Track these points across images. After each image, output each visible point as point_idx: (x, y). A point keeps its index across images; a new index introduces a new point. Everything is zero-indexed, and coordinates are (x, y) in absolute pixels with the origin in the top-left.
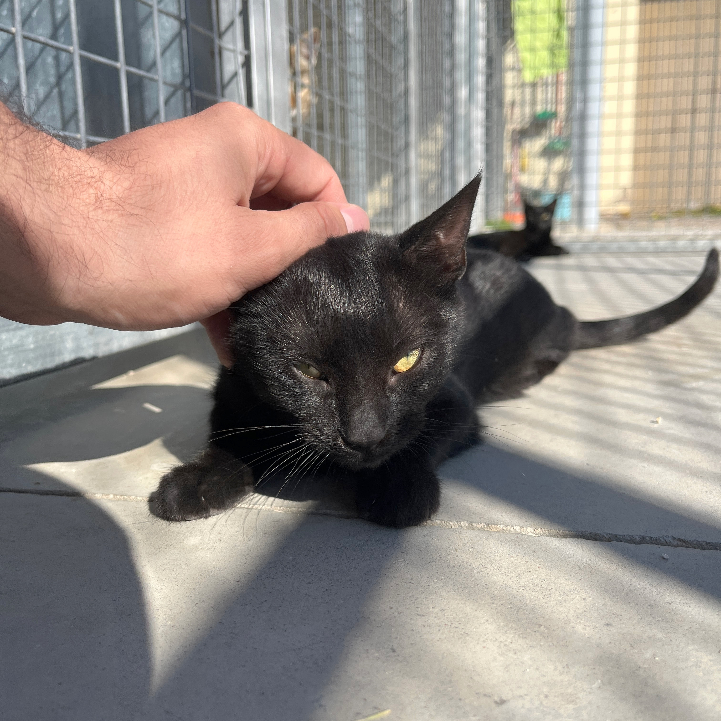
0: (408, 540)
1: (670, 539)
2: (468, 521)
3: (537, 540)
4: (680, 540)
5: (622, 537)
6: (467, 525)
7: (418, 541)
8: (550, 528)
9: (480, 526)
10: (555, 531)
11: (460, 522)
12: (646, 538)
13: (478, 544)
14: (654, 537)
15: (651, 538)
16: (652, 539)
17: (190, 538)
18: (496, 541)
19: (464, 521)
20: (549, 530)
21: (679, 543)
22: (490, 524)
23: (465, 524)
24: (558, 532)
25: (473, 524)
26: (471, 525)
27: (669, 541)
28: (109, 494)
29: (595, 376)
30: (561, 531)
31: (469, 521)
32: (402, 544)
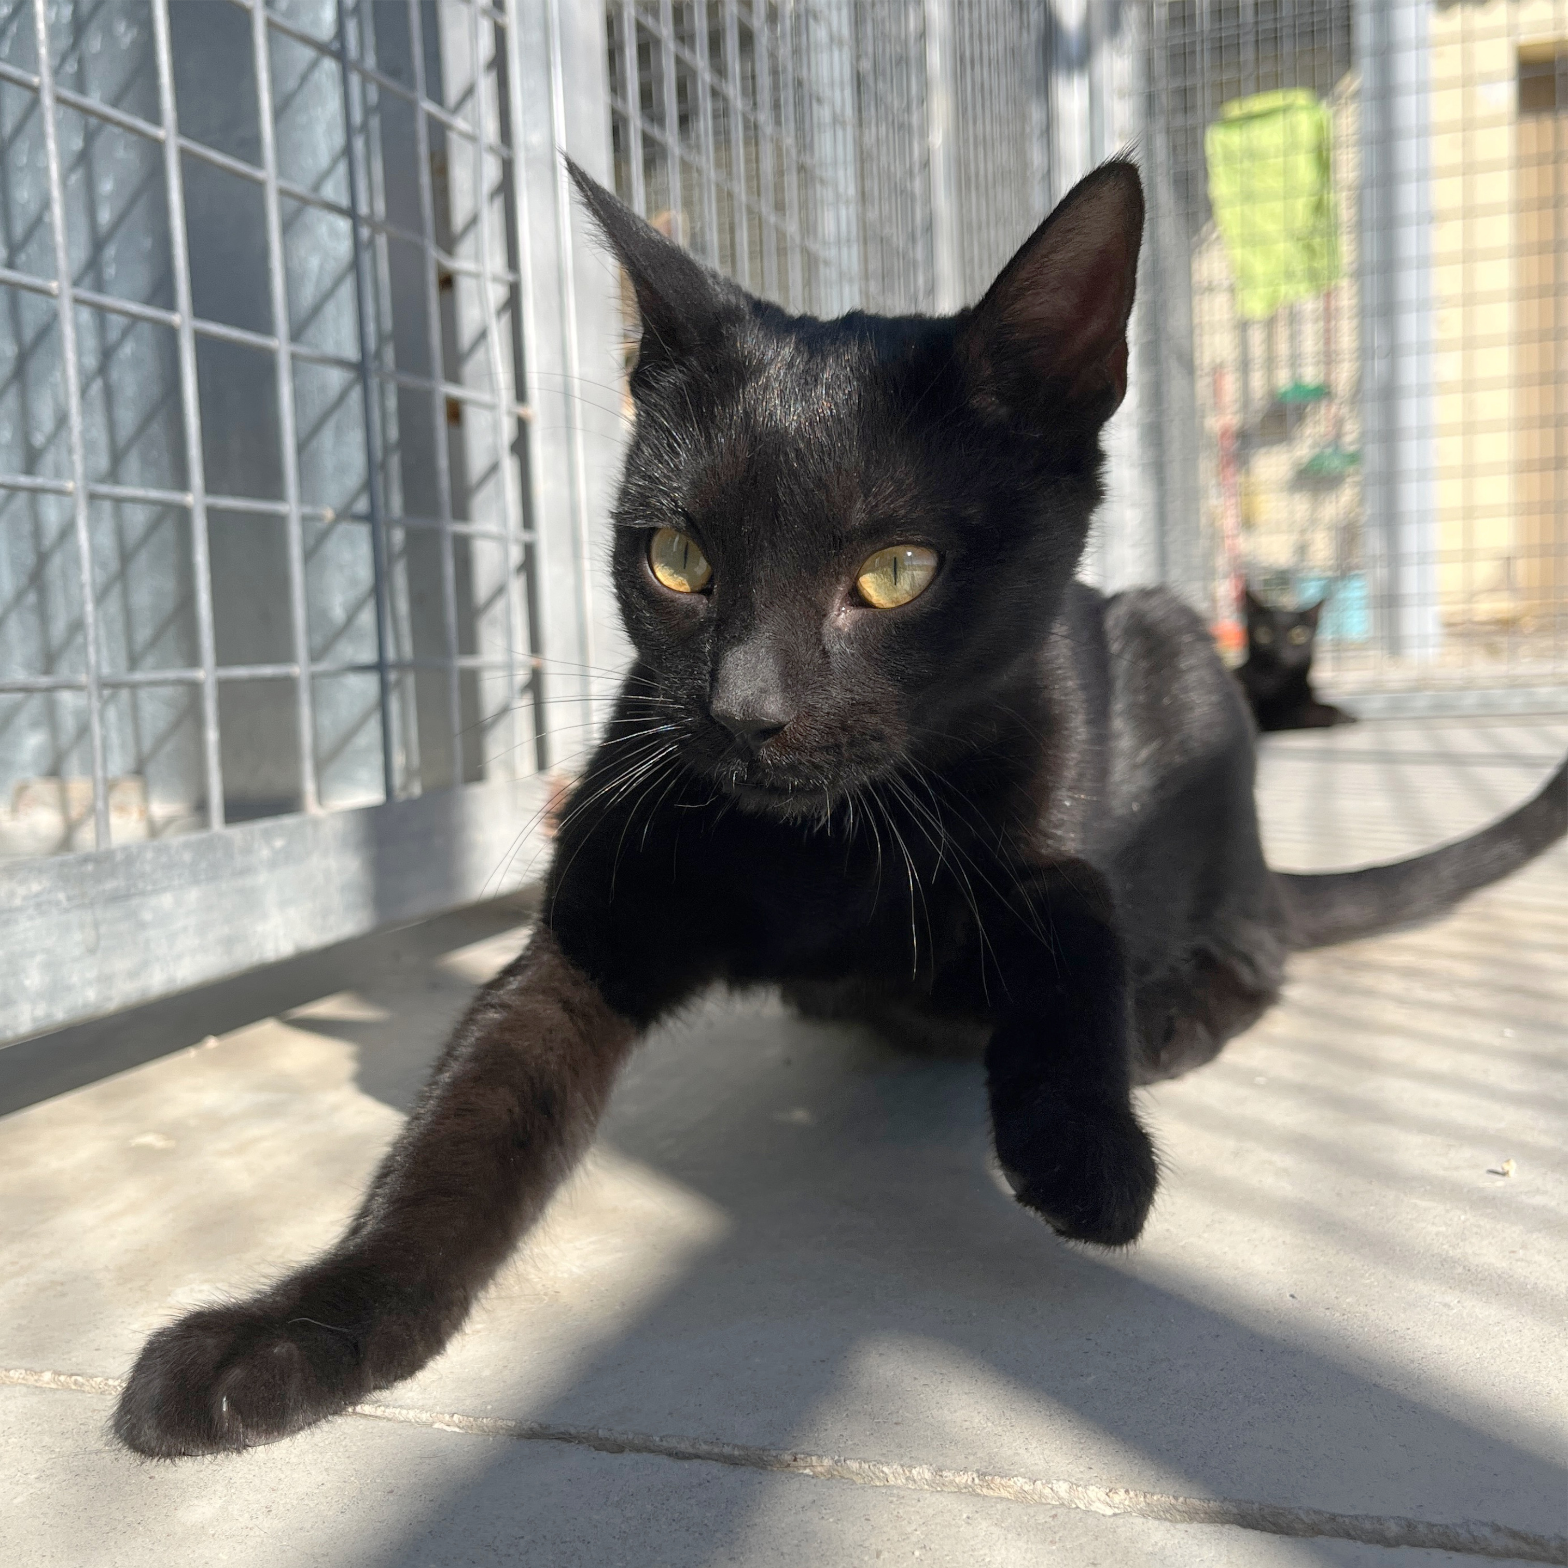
0: (757, 1521)
1: (1487, 1532)
2: (931, 1465)
3: (1109, 1525)
4: (1514, 1535)
5: (1350, 1523)
6: (928, 1475)
7: (783, 1525)
8: (1152, 1490)
9: (963, 1479)
10: (1163, 1499)
11: (911, 1467)
12: (1416, 1527)
13: (941, 1536)
14: (1441, 1525)
15: (1431, 1525)
16: (1435, 1530)
17: (196, 1502)
18: (993, 1529)
19: (921, 1465)
20: (1148, 1496)
21: (1512, 1544)
22: (990, 1475)
23: (922, 1473)
24: (1173, 1501)
25: (945, 1474)
26: (938, 1477)
27: (1483, 1535)
28: (42, 1372)
29: (1360, 1042)
30: (1181, 1499)
31: (934, 1466)
32: (738, 1533)
